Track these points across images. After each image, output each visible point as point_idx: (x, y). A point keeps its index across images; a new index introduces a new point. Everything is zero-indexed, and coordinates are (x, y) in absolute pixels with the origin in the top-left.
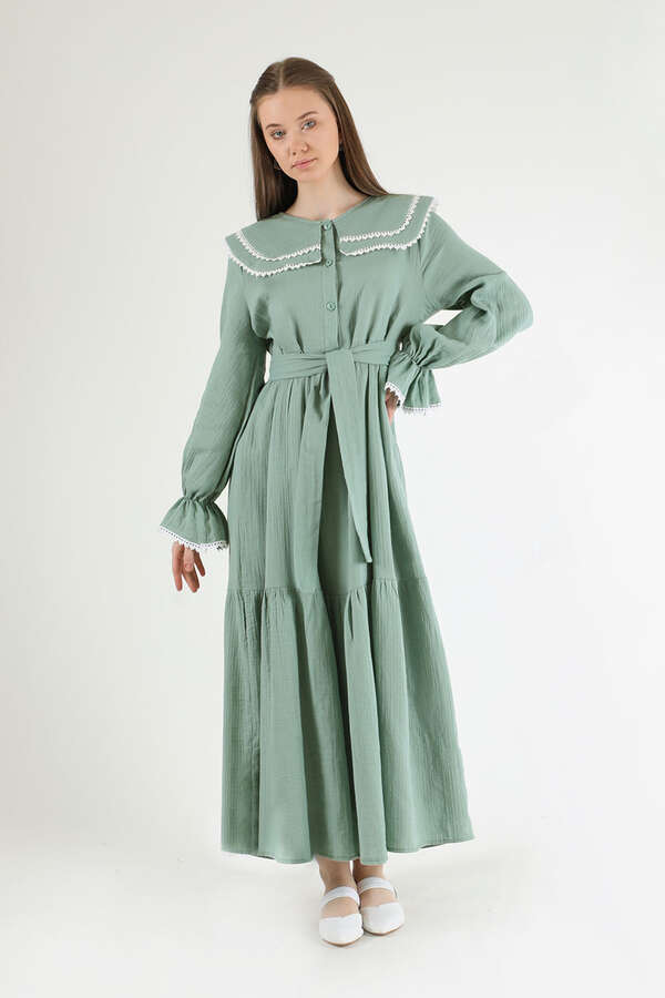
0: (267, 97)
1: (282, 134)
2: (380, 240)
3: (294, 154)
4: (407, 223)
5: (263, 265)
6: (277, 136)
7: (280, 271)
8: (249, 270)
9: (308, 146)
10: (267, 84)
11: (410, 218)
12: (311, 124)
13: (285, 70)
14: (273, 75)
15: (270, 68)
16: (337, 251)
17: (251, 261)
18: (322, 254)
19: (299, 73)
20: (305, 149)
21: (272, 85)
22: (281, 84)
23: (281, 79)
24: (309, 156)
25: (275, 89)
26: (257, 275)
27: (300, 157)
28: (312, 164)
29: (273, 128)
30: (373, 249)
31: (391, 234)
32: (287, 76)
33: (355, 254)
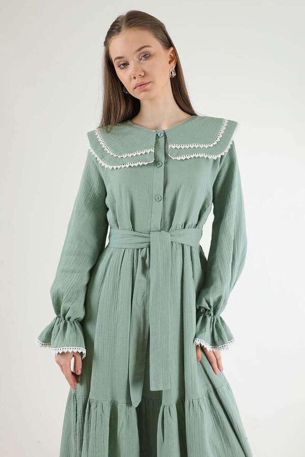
1: (126, 64)
2: (198, 150)
3: (135, 78)
4: (218, 140)
6: (122, 66)
7: (123, 166)
9: (144, 72)
10: (114, 29)
11: (221, 136)
12: (147, 56)
16: (166, 155)
17: (103, 154)
18: (155, 157)
20: (143, 74)
21: (116, 28)
22: (123, 27)
23: (123, 23)
24: (146, 80)
25: (119, 31)
27: (138, 81)
28: (148, 86)
29: (119, 61)
30: (192, 156)
31: (206, 147)
32: (127, 23)
33: (179, 159)
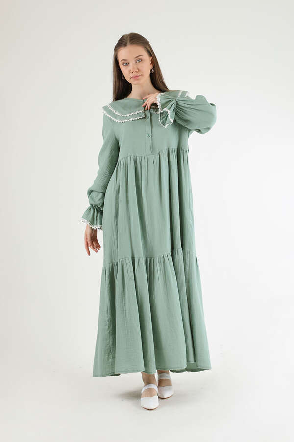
0: (122, 48)
1: (128, 64)
3: (132, 72)
5: (120, 118)
6: (125, 65)
7: (128, 120)
8: (115, 120)
9: (138, 69)
10: (122, 43)
12: (140, 61)
13: (130, 38)
14: (125, 39)
15: (123, 37)
17: (115, 116)
18: (145, 114)
19: (135, 39)
20: (137, 71)
21: (124, 43)
22: (128, 43)
23: (128, 41)
24: (139, 74)
25: (125, 45)
26: (119, 122)
27: (134, 74)
28: (139, 77)
29: (123, 61)
32: (131, 40)
